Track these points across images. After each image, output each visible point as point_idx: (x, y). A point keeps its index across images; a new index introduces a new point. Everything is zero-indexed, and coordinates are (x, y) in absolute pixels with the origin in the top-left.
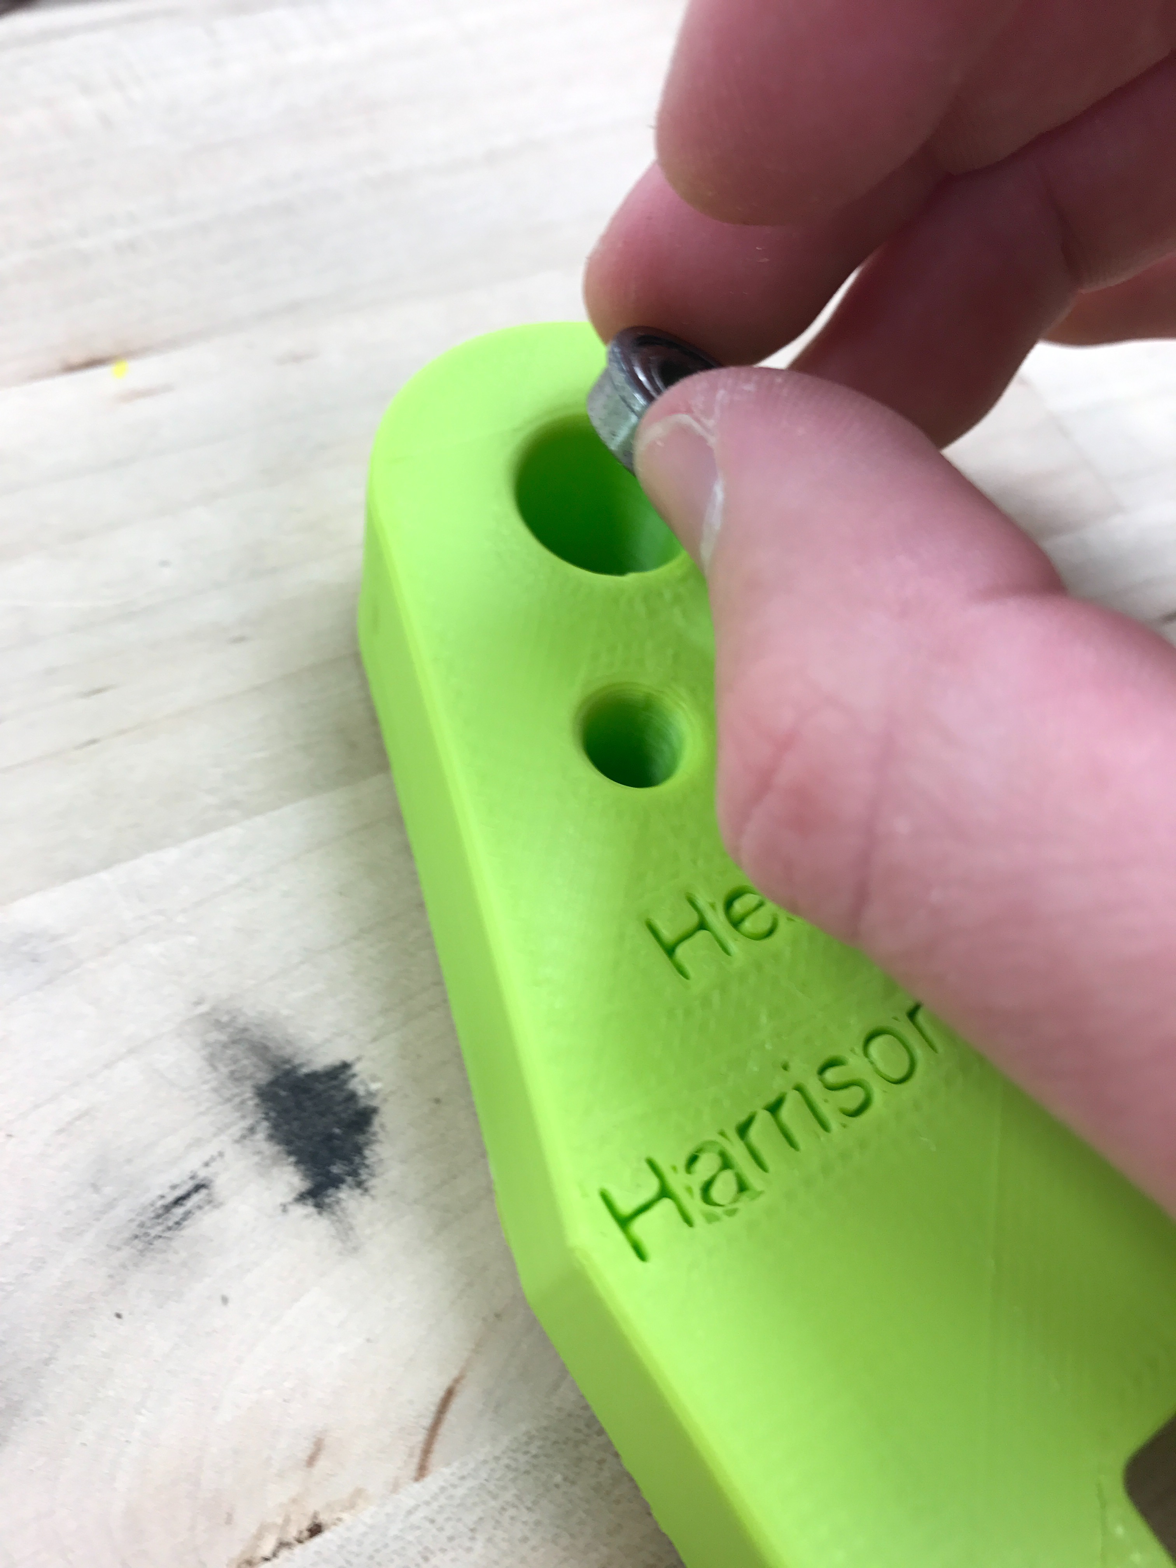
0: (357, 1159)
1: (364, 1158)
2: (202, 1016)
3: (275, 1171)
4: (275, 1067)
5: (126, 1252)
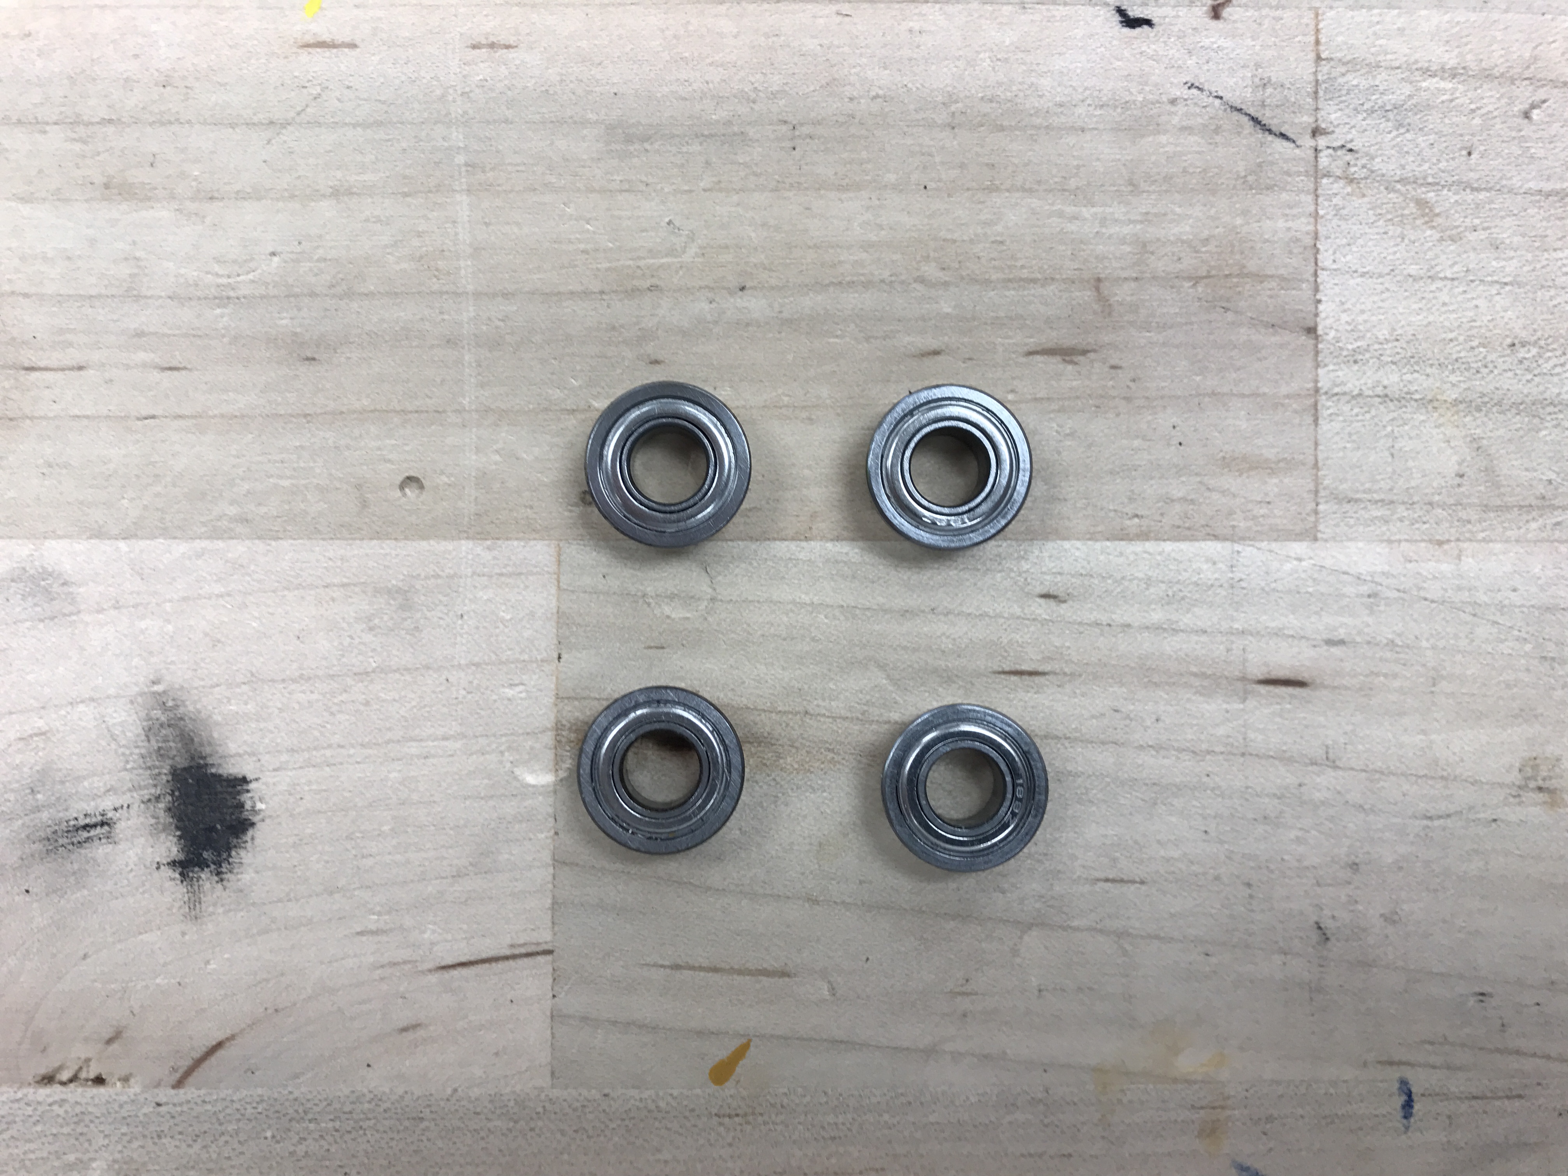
1: (230, 856)
2: (154, 693)
3: (163, 836)
4: (193, 758)
5: (38, 846)
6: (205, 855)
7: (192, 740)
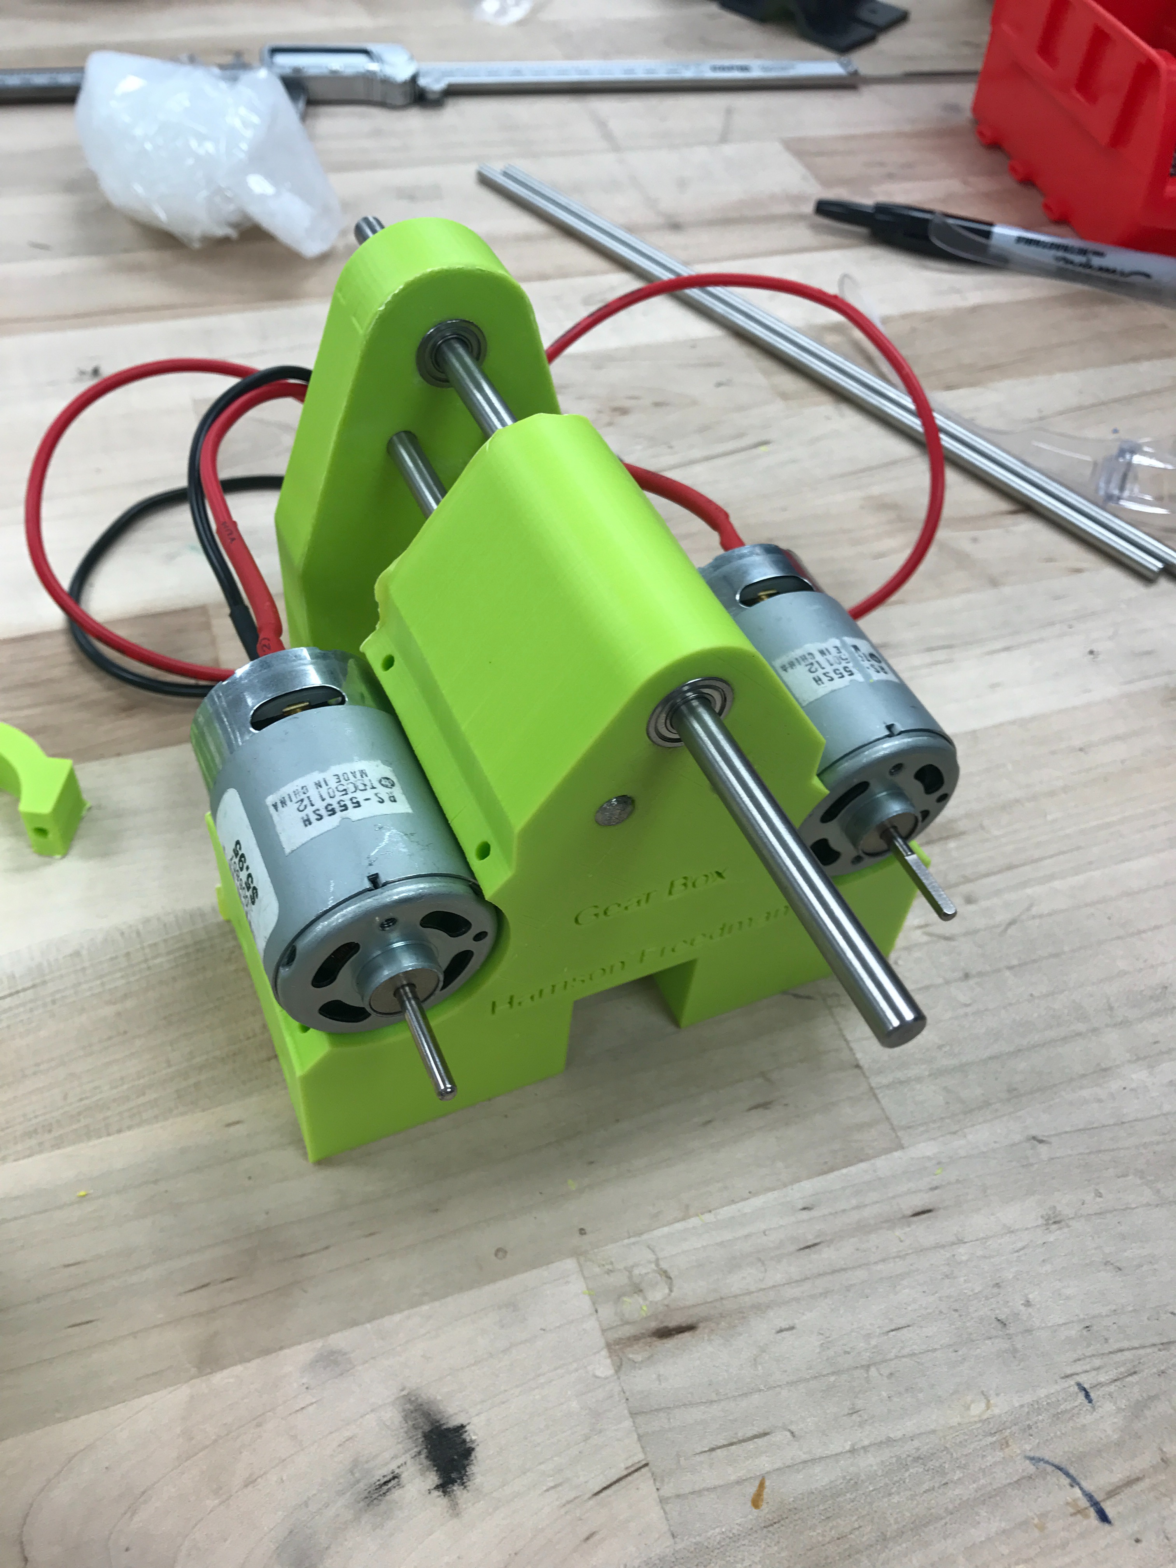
0: (463, 1472)
1: (466, 1472)
2: (404, 1396)
3: (428, 1473)
4: (432, 1424)
5: (362, 1504)
6: (453, 1475)
7: (430, 1414)
